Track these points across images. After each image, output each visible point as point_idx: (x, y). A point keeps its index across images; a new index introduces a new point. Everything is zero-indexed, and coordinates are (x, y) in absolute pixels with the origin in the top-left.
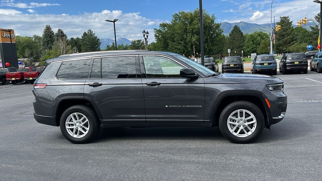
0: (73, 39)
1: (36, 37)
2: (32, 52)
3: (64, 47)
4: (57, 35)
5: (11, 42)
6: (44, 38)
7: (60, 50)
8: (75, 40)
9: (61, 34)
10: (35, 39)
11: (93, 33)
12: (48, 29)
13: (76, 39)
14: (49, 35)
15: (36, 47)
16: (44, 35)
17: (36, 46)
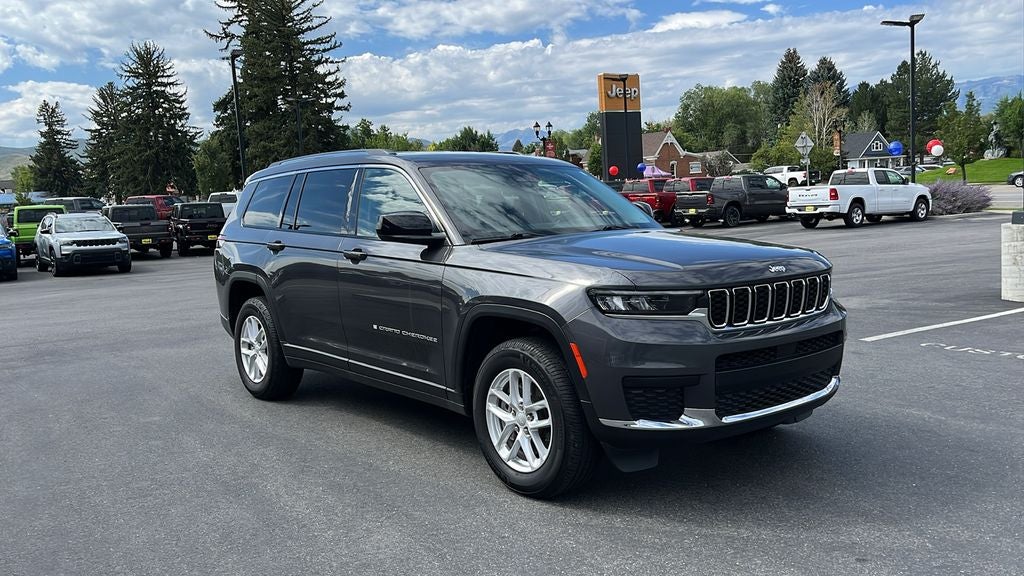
0: (868, 85)
1: (759, 87)
2: (745, 132)
3: (824, 115)
4: (816, 77)
5: (626, 109)
6: (777, 89)
7: (811, 125)
8: (872, 89)
9: (828, 73)
10: (757, 94)
11: (933, 62)
12: (792, 58)
13: (877, 86)
14: (790, 79)
15: (755, 118)
16: (777, 80)
17: (756, 113)
